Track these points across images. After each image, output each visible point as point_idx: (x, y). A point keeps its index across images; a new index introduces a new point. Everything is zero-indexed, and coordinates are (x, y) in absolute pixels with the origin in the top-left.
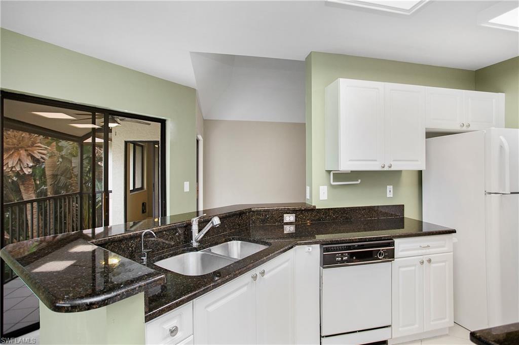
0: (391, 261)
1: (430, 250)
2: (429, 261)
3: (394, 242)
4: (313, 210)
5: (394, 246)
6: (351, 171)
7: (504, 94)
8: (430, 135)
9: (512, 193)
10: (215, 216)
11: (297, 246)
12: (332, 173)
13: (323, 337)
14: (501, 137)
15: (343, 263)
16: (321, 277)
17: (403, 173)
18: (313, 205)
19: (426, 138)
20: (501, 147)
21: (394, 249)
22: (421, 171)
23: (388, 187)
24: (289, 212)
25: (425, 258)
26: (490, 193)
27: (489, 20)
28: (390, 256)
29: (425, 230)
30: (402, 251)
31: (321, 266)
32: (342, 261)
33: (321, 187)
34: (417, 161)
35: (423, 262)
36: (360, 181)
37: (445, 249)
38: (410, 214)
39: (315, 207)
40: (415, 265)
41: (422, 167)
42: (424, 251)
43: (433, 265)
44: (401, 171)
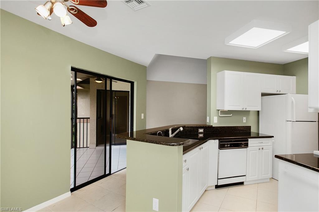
0: (247, 148)
1: (263, 144)
2: (263, 149)
3: (248, 140)
4: (211, 127)
5: (248, 141)
6: (228, 110)
7: (295, 77)
8: (263, 95)
9: (296, 121)
10: (181, 127)
11: (210, 140)
12: (220, 111)
13: (219, 179)
14: (292, 98)
15: (227, 148)
16: (219, 153)
17: (251, 112)
18: (211, 125)
19: (262, 96)
20: (292, 102)
21: (248, 143)
22: (259, 111)
23: (244, 118)
24: (201, 128)
25: (261, 148)
26: (288, 121)
27: (287, 49)
28: (246, 145)
29: (260, 136)
30: (251, 144)
31: (219, 149)
32: (227, 147)
33: (214, 117)
34: (257, 106)
35: (260, 149)
36: (232, 115)
37: (270, 144)
38: (253, 130)
39: (212, 126)
40: (256, 150)
41: (259, 109)
42: (260, 145)
43: (264, 151)
44: (250, 111)
